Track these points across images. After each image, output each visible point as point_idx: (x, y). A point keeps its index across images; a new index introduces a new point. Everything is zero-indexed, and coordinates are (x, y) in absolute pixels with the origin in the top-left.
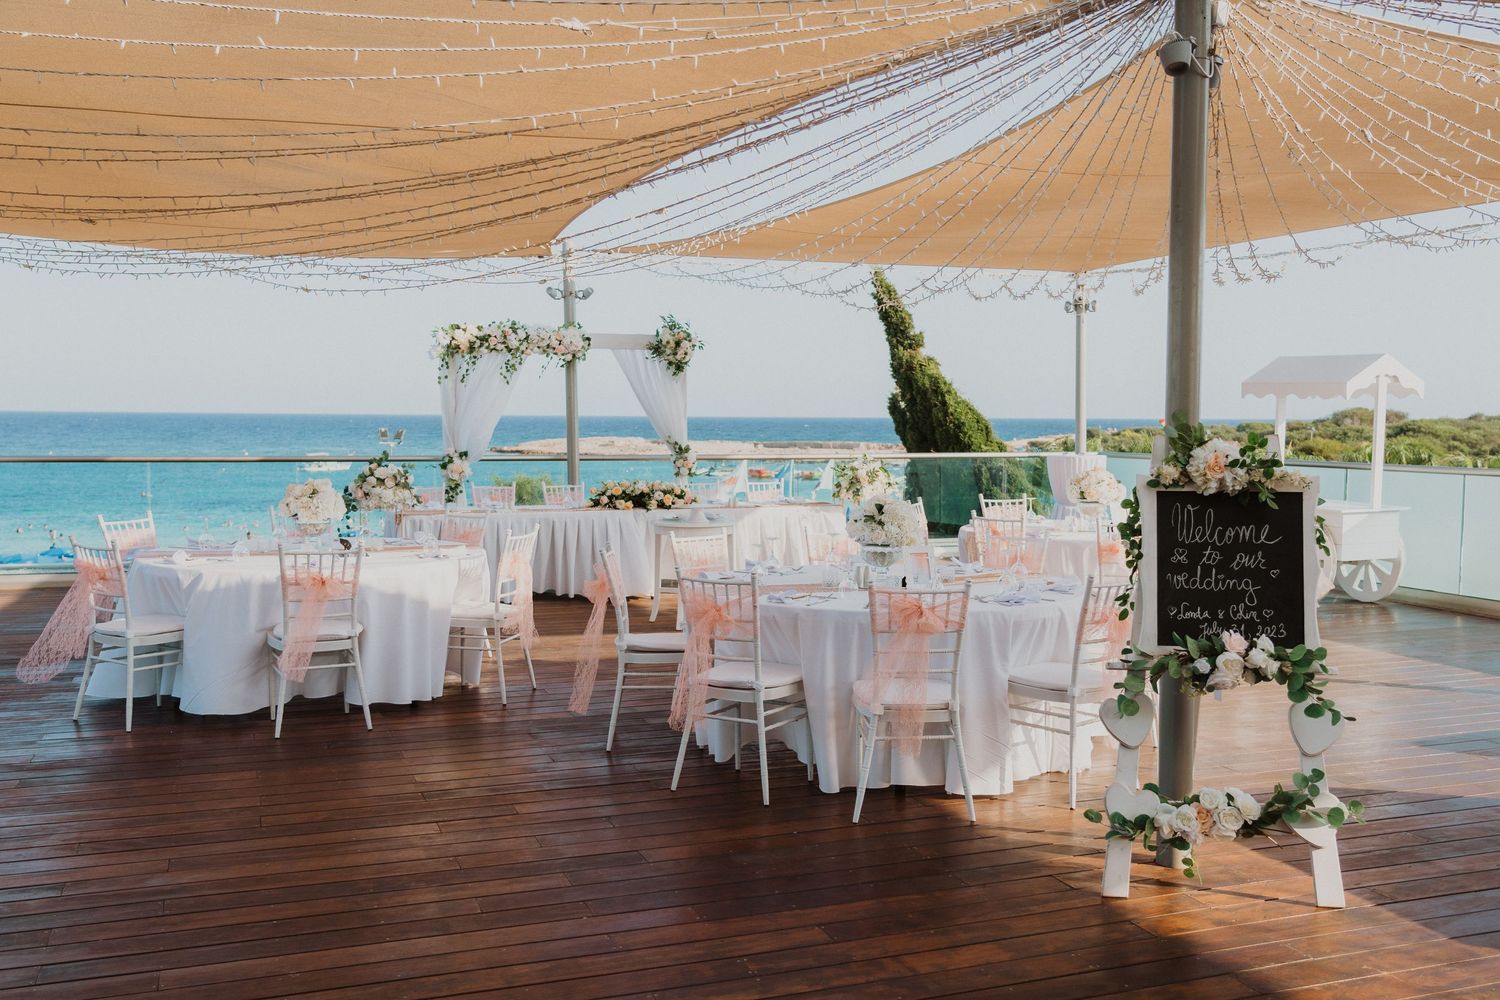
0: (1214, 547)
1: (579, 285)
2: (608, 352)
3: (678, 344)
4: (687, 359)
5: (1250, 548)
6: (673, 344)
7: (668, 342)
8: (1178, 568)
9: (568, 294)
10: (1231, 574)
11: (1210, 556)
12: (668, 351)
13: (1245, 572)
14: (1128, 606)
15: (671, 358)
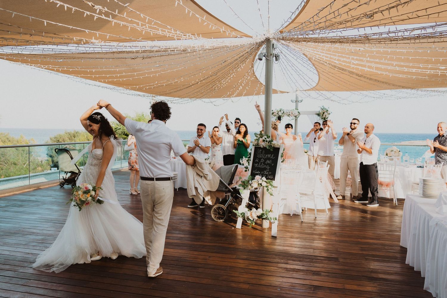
0: (263, 159)
1: (300, 99)
2: (306, 115)
3: (324, 113)
4: (327, 117)
5: (269, 159)
6: (322, 113)
7: (321, 113)
8: (256, 163)
9: (297, 101)
10: (265, 164)
11: (262, 160)
12: (321, 115)
13: (268, 164)
14: (247, 170)
15: (322, 117)
